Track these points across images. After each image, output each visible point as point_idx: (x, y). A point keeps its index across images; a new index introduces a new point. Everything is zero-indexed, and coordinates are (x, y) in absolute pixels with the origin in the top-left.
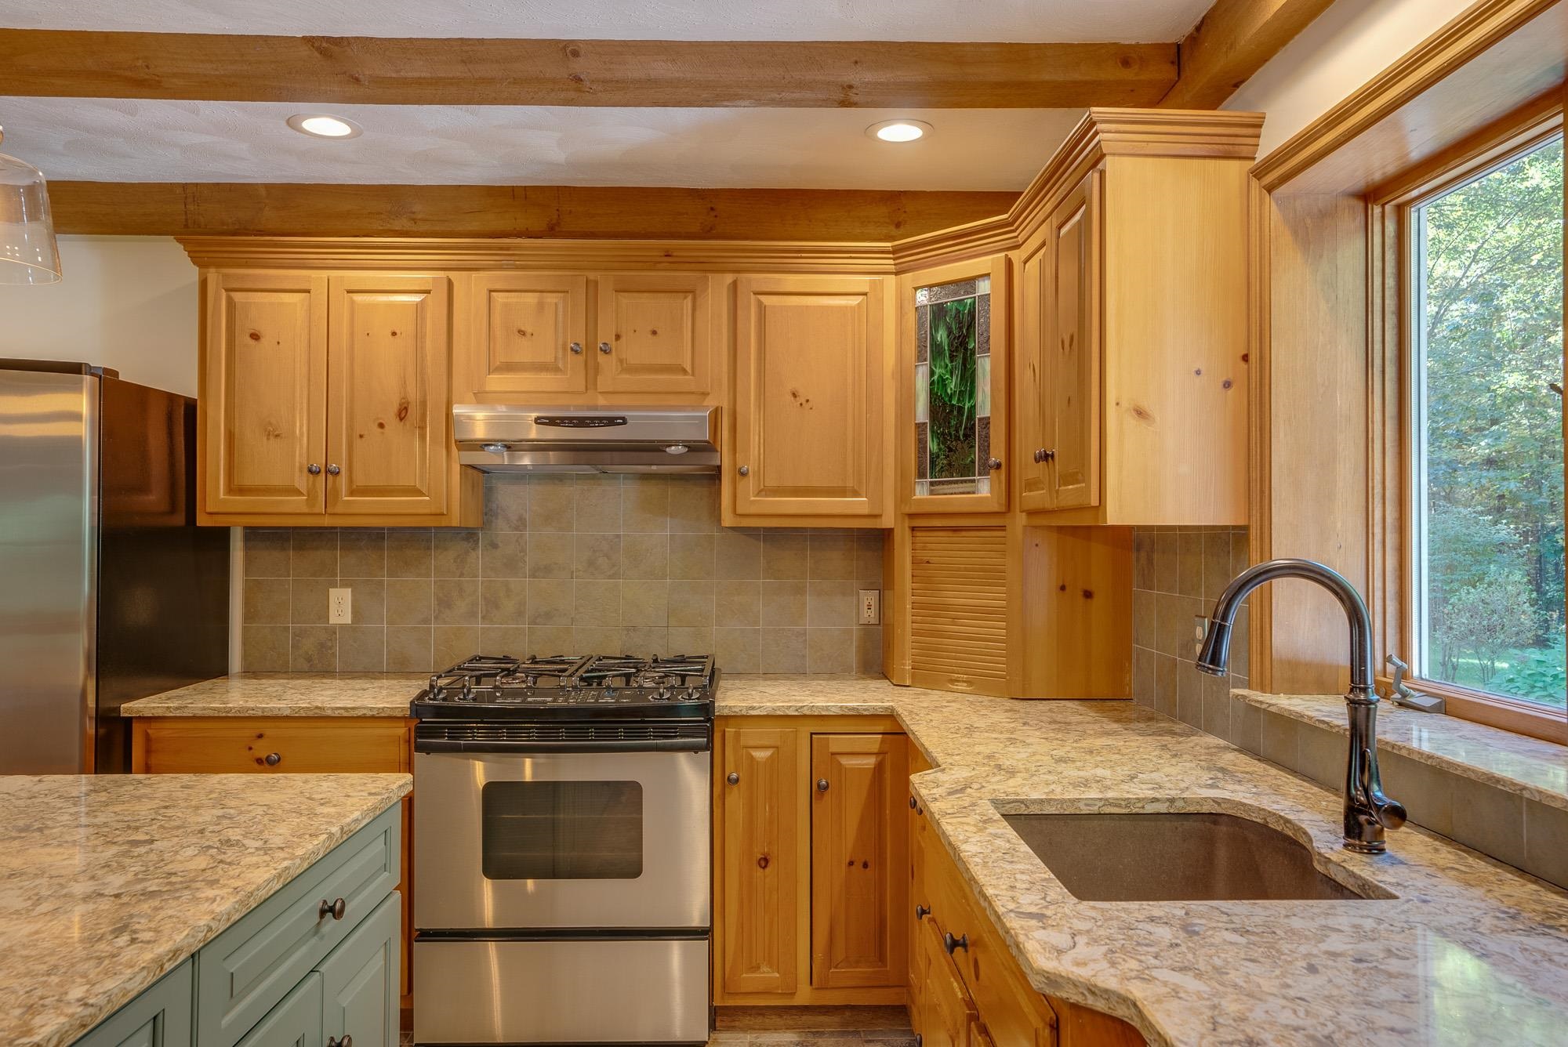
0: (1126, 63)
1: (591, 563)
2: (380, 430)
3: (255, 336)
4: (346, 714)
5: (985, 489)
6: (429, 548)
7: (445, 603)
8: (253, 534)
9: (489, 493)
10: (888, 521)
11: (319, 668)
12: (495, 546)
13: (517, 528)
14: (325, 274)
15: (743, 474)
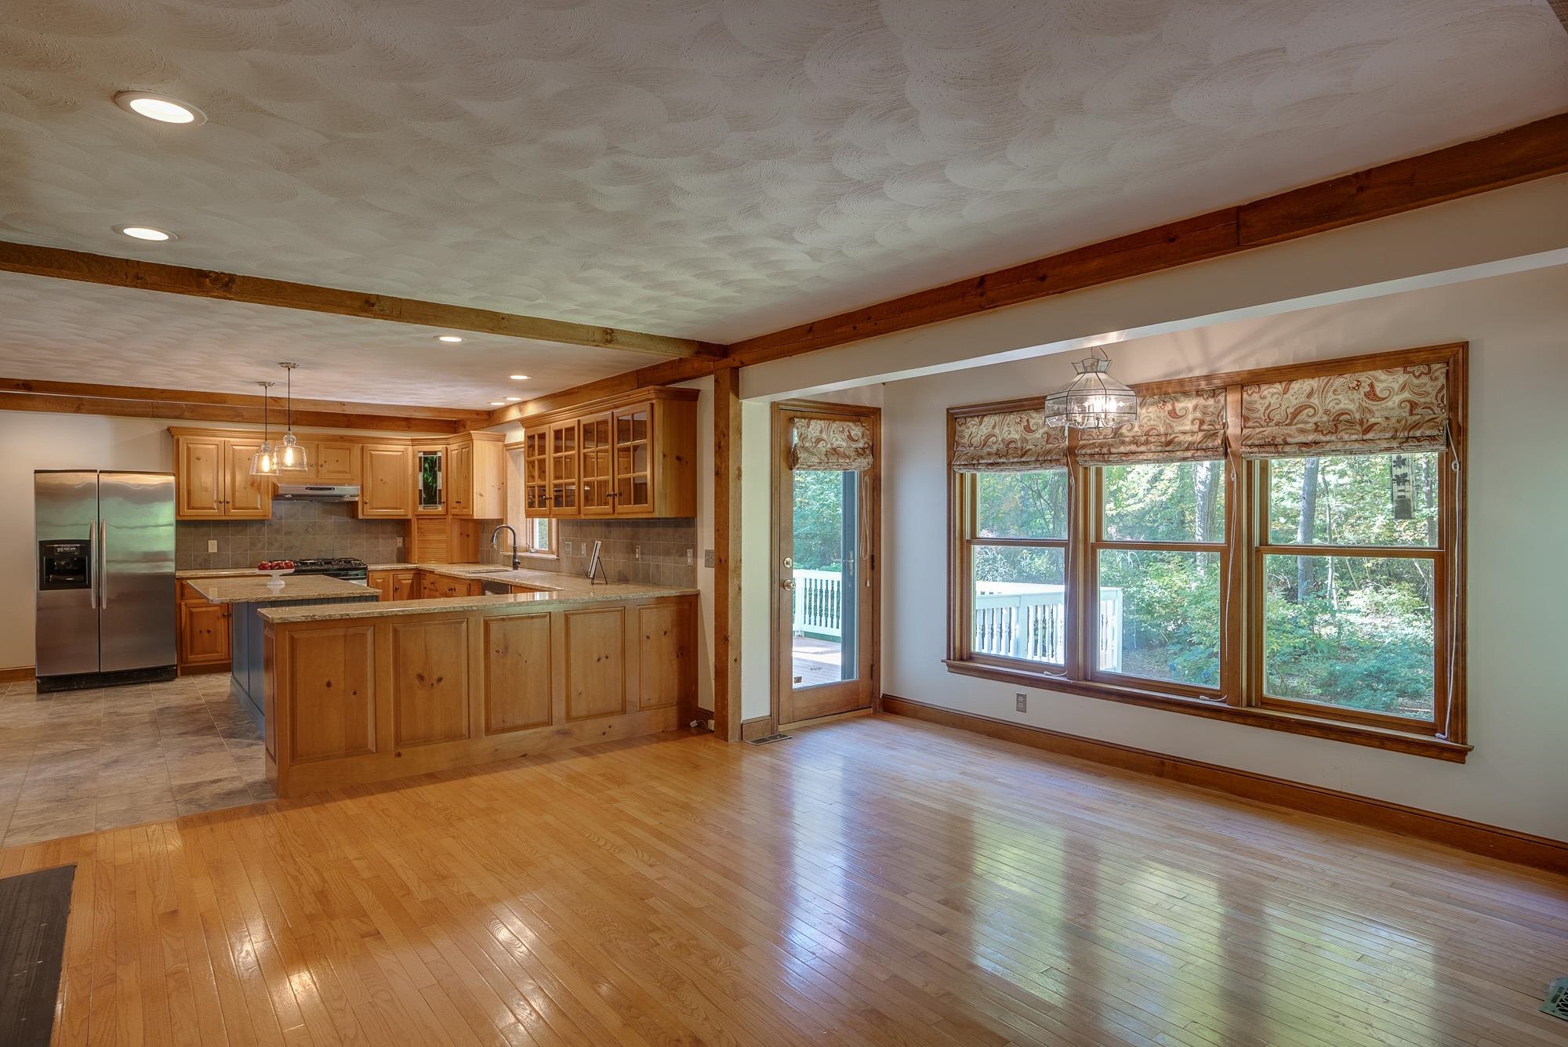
0: (478, 414)
1: (306, 531)
2: (244, 489)
3: (198, 459)
5: (440, 508)
6: (247, 526)
7: (253, 544)
10: (409, 517)
11: (204, 567)
12: (271, 525)
13: (279, 519)
14: (223, 439)
15: (366, 503)
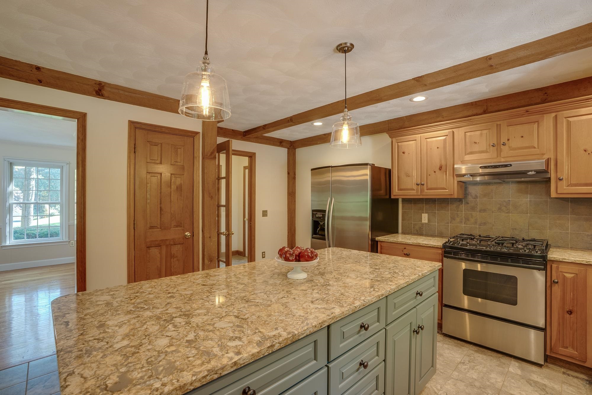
1: (500, 209)
2: (434, 173)
3: (404, 153)
4: (426, 246)
6: (448, 204)
7: (453, 219)
8: (404, 200)
9: (466, 189)
11: (419, 233)
12: (468, 203)
13: (475, 198)
14: (420, 135)
15: (561, 180)
